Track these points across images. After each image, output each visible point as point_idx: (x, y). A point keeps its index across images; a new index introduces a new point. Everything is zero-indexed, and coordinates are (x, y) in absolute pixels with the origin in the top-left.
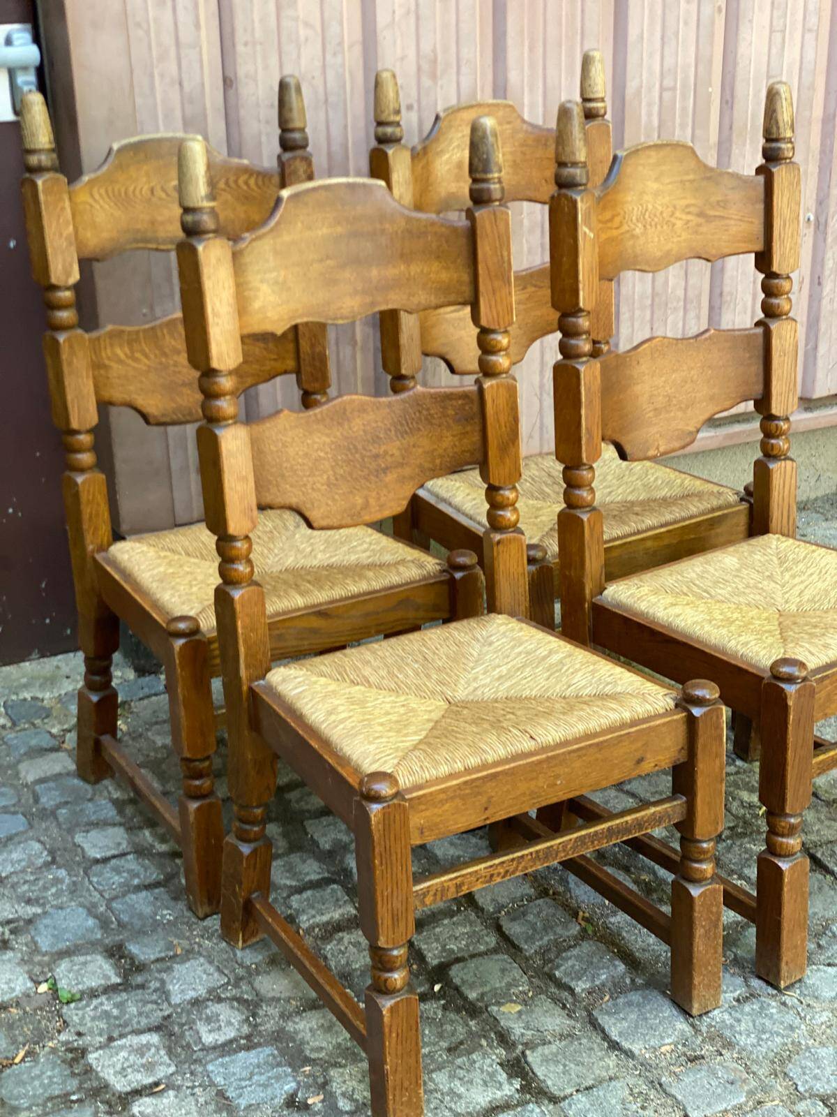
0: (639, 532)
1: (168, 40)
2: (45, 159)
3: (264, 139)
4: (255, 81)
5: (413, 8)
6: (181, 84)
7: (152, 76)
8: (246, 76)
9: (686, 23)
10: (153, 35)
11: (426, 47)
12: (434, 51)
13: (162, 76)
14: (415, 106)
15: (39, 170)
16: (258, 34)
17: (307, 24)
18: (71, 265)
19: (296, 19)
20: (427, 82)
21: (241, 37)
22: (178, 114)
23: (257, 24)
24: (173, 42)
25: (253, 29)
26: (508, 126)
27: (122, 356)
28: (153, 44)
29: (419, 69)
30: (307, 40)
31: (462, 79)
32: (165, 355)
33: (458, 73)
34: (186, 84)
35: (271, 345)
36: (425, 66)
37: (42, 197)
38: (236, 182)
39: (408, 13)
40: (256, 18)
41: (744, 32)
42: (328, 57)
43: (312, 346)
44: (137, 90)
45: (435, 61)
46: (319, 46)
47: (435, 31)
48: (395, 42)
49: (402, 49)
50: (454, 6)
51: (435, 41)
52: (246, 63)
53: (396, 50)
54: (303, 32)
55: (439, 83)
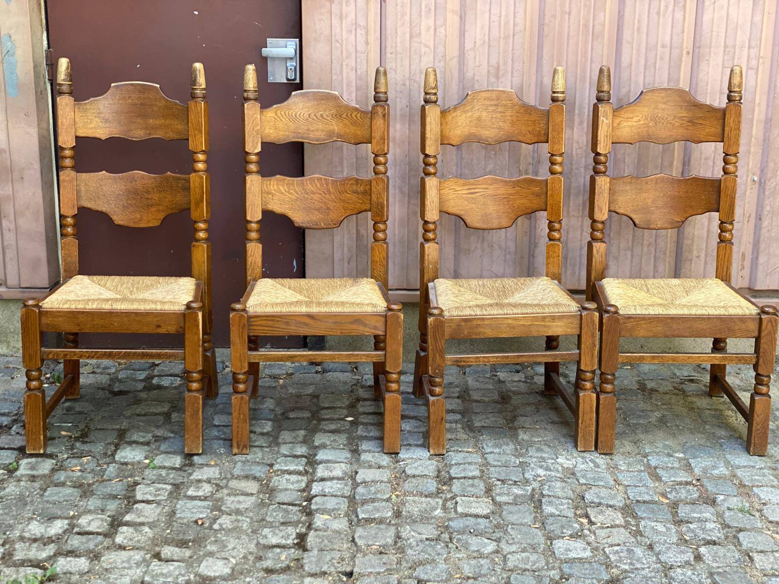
0: (507, 314)
1: (352, 50)
2: (251, 95)
3: (398, 100)
4: (396, 72)
5: (487, 41)
6: (356, 70)
7: (342, 65)
8: (391, 69)
9: (661, 59)
10: (344, 46)
11: (494, 62)
12: (498, 63)
13: (347, 65)
15: (247, 99)
16: (398, 49)
17: (426, 46)
18: (257, 143)
19: (421, 43)
20: (493, 79)
21: (389, 50)
22: (354, 84)
23: (399, 44)
24: (354, 50)
25: (396, 47)
27: (283, 191)
28: (344, 51)
29: (489, 71)
30: (425, 53)
31: (514, 79)
32: (307, 194)
33: (512, 76)
34: (358, 70)
35: (360, 196)
36: (492, 71)
37: (246, 111)
38: (351, 115)
39: (484, 43)
40: (399, 40)
41: (703, 66)
42: (436, 62)
43: (378, 198)
44: (334, 72)
45: (498, 68)
46: (432, 56)
47: (499, 53)
48: (475, 58)
49: (480, 61)
50: (511, 42)
51: (499, 58)
52: (391, 62)
53: (475, 62)
54: (423, 49)
55: (500, 80)
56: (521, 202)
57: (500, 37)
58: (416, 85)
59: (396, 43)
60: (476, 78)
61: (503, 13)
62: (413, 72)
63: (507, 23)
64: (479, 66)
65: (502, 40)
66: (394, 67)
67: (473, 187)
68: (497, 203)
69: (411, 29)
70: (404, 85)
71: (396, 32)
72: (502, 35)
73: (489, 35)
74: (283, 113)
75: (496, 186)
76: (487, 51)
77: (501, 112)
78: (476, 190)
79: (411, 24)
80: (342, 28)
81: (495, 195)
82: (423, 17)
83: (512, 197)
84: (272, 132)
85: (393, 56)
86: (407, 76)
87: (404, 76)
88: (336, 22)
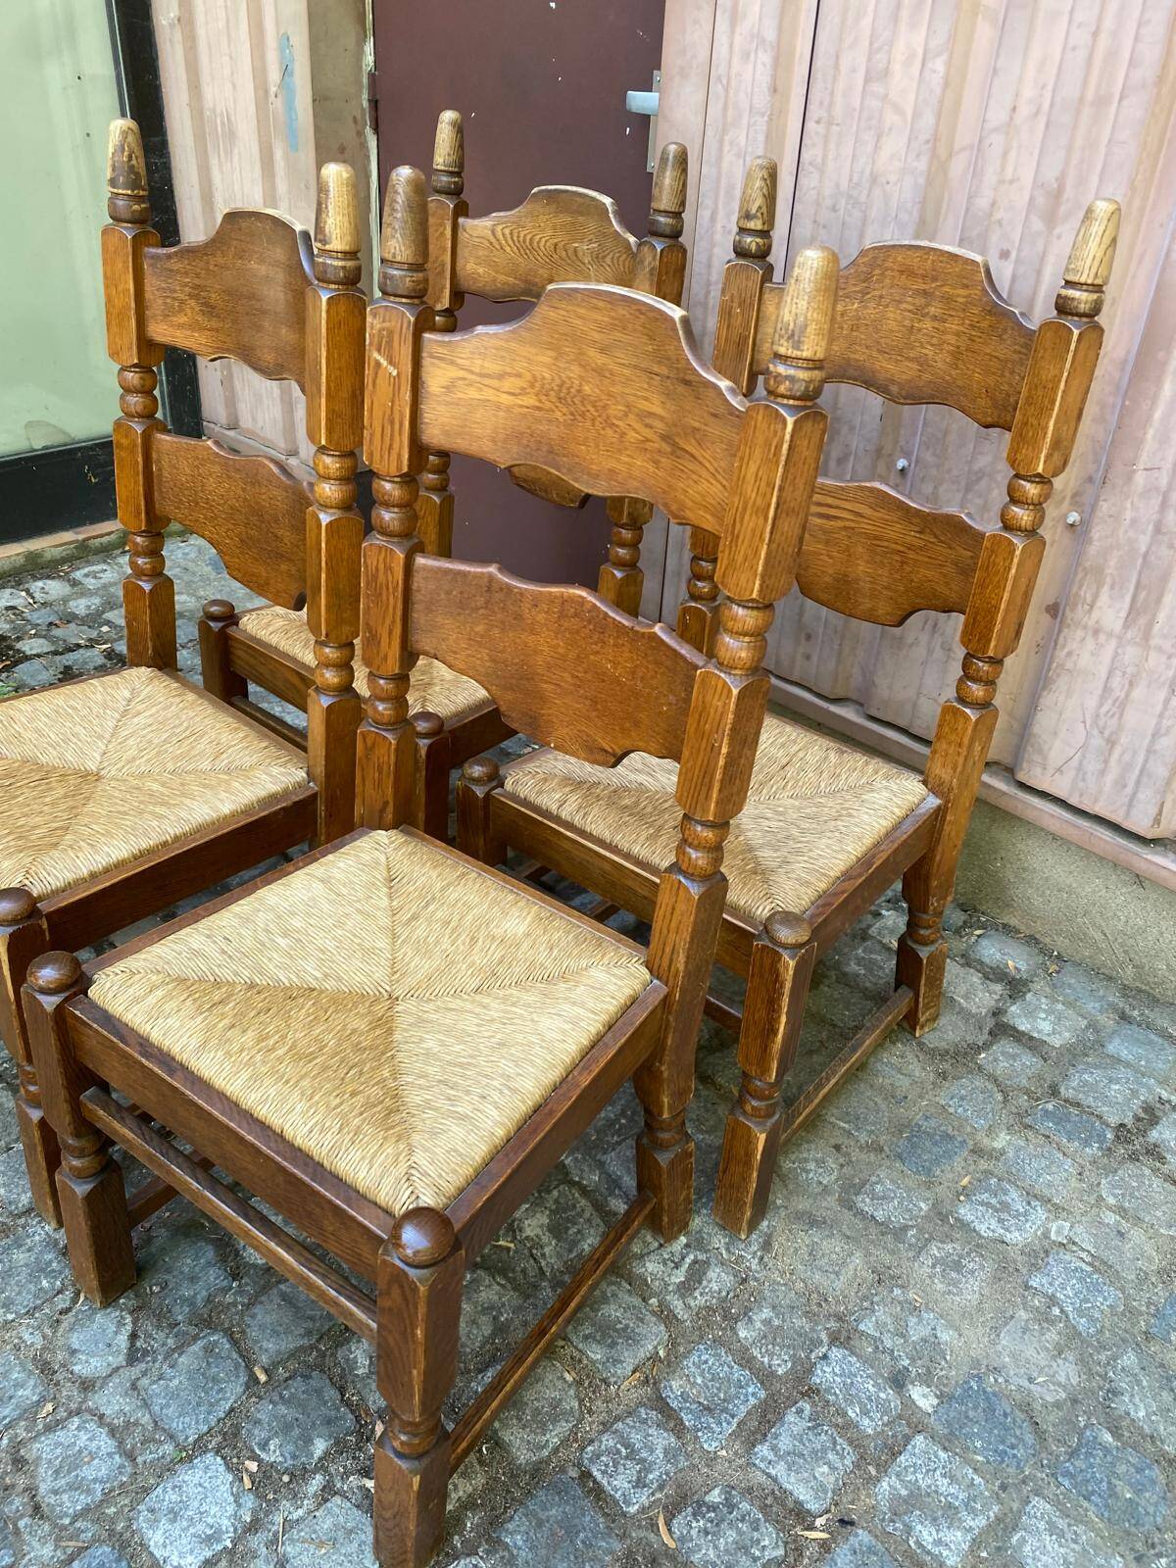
1: (745, 104)
4: (822, 172)
5: (1046, 107)
7: (721, 143)
8: (810, 164)
10: (731, 94)
11: (1050, 174)
12: (1062, 180)
13: (731, 144)
14: (1014, 255)
16: (837, 110)
17: (898, 109)
19: (885, 98)
20: (1037, 224)
23: (839, 99)
24: (748, 104)
25: (831, 104)
26: (961, 292)
28: (730, 106)
29: (1032, 199)
30: (890, 129)
36: (1040, 200)
39: (1036, 114)
40: (841, 85)
42: (908, 157)
44: (705, 156)
45: (1058, 194)
47: (1069, 149)
48: (1005, 154)
49: (1015, 170)
50: (1112, 117)
51: (1067, 163)
52: (814, 145)
53: (1003, 168)
54: (891, 118)
55: (1057, 231)
56: (929, 574)
57: (1081, 99)
58: (857, 214)
59: (832, 94)
60: (998, 216)
61: (1108, 24)
62: (855, 180)
63: (1112, 55)
64: (1011, 182)
65: (1087, 111)
66: (819, 160)
67: (830, 501)
68: (878, 559)
69: (869, 59)
70: (834, 209)
71: (837, 67)
72: (1090, 95)
73: (1054, 91)
74: (507, 231)
75: (881, 514)
76: (1040, 134)
77: (935, 318)
78: (832, 512)
79: (871, 44)
80: (731, 46)
81: (876, 538)
82: (903, 27)
83: (911, 555)
84: (481, 270)
85: (821, 128)
86: (844, 185)
87: (837, 186)
88: (722, 25)
